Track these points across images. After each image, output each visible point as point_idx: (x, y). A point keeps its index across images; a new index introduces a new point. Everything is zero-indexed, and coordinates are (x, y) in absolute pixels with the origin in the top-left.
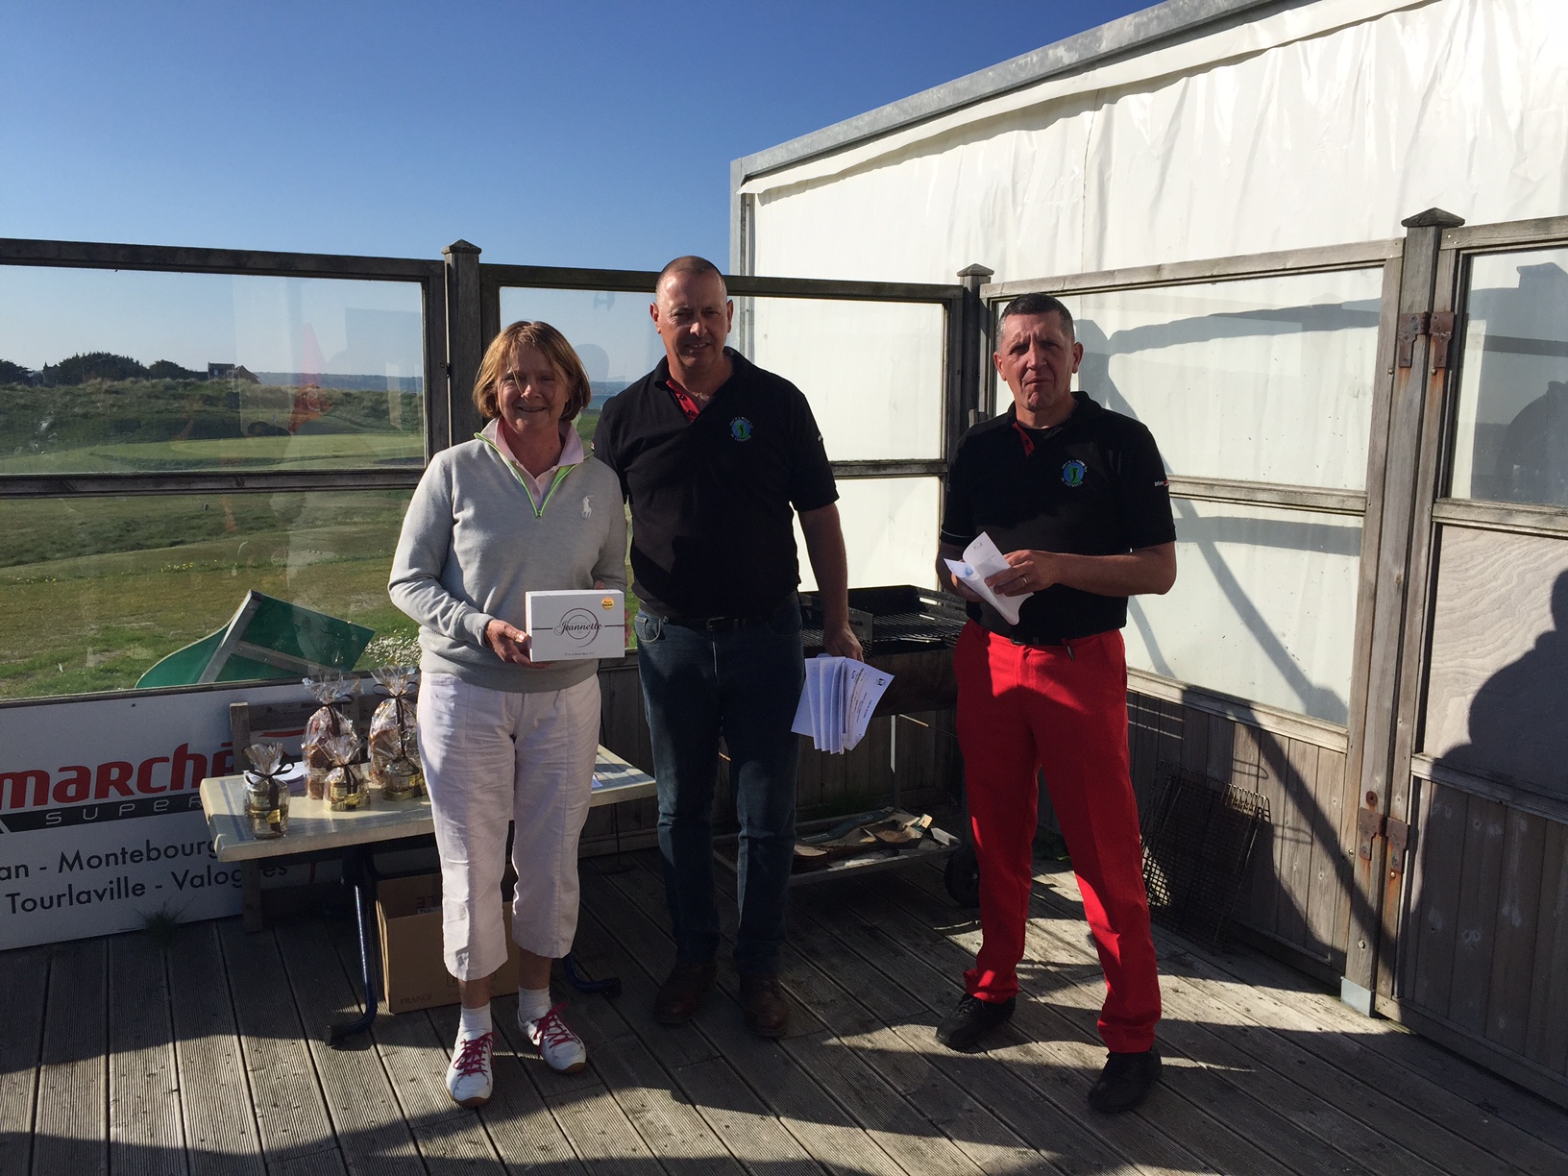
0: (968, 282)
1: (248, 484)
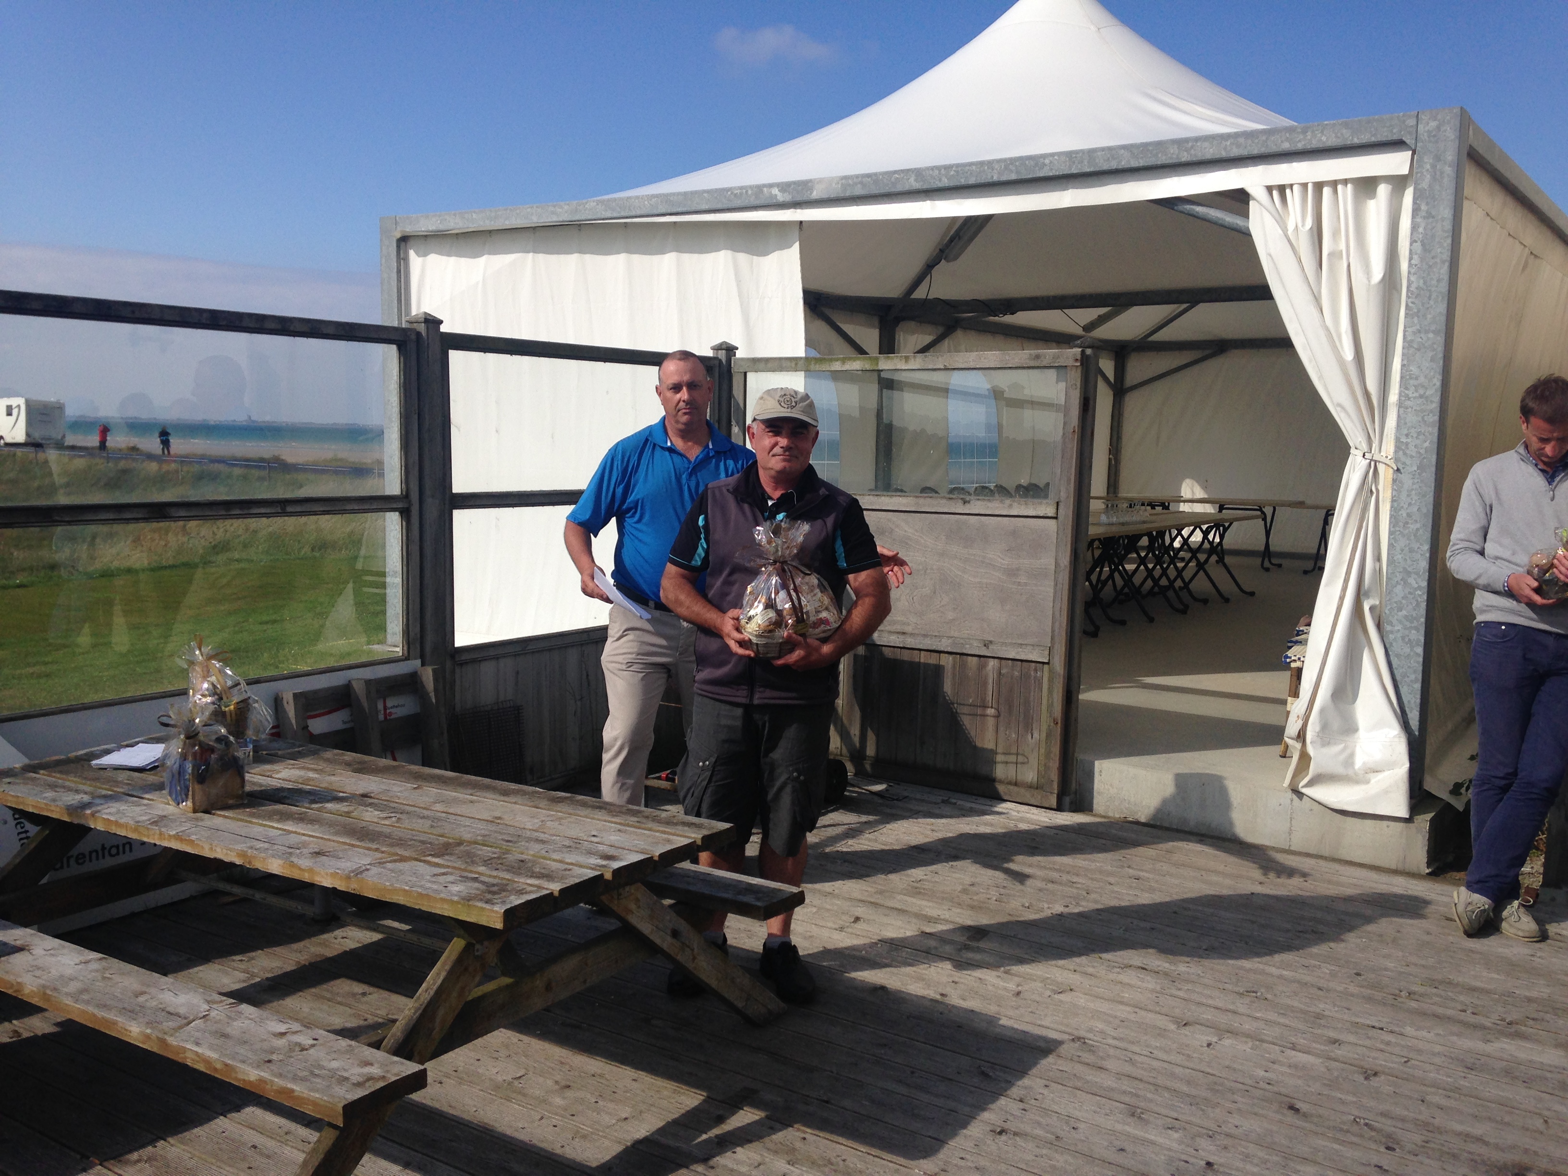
0: (722, 355)
1: (289, 509)
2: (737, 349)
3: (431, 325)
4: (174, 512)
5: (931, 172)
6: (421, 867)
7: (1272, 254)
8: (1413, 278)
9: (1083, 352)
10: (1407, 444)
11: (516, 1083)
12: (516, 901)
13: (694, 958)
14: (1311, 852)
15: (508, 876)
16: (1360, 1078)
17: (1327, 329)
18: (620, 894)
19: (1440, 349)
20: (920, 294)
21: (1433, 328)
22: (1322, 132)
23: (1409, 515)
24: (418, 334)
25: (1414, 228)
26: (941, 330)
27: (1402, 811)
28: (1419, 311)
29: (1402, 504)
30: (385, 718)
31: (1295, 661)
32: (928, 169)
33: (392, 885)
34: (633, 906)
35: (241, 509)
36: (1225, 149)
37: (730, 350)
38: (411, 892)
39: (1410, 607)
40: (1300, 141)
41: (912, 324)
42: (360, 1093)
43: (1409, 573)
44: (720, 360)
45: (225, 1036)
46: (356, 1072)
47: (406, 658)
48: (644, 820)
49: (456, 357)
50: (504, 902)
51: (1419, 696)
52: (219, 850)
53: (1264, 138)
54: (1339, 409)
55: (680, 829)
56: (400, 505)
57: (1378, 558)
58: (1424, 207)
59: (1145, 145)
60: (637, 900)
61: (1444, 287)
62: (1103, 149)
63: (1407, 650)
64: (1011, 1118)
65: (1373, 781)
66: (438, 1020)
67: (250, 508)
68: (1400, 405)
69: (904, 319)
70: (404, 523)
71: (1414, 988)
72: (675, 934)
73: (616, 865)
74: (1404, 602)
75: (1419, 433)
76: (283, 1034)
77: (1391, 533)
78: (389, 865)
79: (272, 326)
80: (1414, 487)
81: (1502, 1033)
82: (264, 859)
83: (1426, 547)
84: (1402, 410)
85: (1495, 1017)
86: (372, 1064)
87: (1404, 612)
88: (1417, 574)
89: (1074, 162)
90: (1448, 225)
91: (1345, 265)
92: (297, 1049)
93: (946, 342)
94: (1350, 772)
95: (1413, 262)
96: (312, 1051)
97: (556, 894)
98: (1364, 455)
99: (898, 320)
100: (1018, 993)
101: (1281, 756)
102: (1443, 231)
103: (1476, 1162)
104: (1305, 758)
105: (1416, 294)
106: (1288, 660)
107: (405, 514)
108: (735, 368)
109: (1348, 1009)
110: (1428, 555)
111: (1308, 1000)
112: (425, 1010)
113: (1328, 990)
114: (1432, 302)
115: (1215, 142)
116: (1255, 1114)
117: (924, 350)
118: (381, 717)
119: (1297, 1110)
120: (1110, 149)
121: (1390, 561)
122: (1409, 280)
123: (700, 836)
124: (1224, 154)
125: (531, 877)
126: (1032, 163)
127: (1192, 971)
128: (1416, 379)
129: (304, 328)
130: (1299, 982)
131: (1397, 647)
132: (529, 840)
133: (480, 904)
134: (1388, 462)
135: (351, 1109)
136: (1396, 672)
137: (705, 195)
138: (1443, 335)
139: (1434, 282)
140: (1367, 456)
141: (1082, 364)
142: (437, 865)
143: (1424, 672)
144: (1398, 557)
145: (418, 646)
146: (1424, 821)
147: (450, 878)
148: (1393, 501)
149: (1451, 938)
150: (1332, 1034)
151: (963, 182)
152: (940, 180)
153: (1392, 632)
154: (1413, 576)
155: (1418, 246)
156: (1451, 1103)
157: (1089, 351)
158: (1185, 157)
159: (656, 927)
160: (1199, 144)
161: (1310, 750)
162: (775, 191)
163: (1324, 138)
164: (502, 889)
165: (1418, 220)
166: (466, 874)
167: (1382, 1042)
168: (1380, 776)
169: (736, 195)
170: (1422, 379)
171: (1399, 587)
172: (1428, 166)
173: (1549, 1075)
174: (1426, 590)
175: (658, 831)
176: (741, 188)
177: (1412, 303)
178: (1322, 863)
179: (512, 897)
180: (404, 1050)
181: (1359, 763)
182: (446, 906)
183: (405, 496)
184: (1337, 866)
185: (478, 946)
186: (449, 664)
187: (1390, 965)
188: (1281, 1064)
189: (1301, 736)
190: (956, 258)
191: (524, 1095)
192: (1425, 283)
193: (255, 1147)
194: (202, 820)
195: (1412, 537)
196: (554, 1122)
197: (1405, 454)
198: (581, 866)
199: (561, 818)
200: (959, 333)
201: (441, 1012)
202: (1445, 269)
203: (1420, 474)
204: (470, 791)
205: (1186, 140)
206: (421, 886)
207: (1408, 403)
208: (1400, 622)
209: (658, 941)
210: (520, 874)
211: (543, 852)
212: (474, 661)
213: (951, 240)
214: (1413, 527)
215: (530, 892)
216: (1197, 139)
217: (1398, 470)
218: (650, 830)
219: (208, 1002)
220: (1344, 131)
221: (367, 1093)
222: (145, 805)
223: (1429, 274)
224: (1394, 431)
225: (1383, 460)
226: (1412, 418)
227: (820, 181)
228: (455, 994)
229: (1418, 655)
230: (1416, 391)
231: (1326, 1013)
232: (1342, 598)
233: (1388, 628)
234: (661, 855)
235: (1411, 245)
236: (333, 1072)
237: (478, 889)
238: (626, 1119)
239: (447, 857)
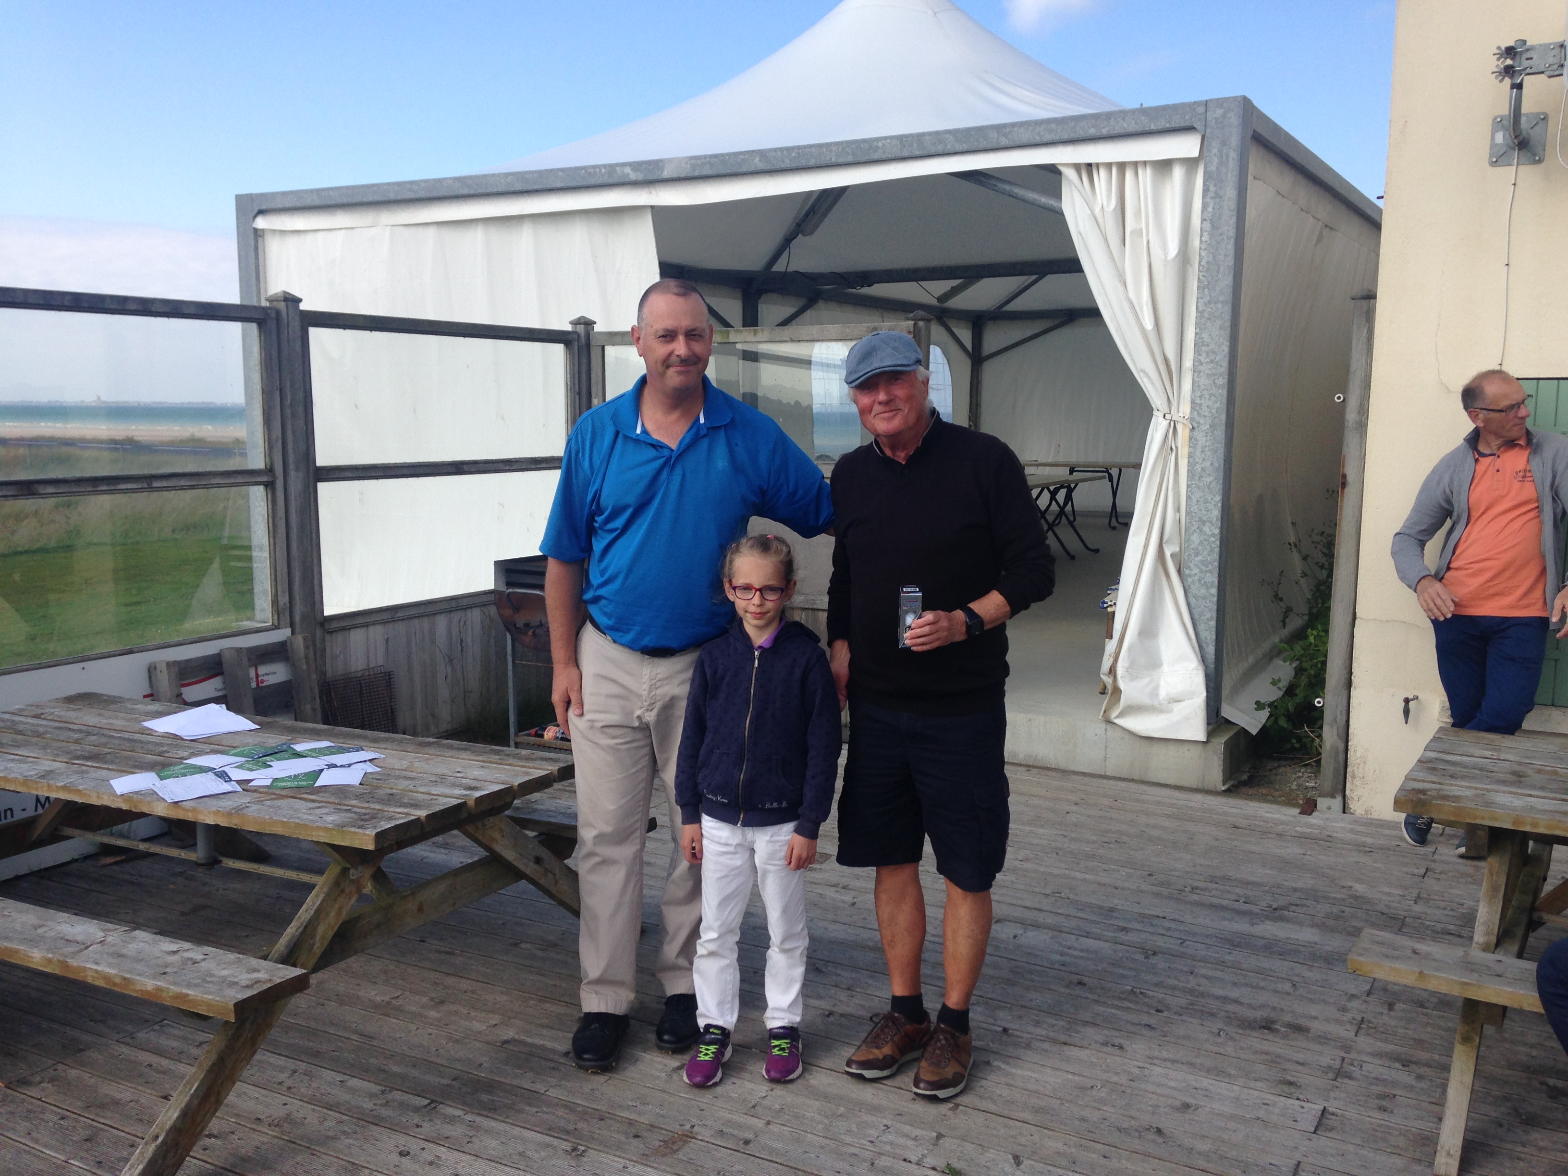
0: (581, 329)
1: (156, 484)
2: (595, 323)
3: (289, 303)
4: (42, 489)
5: (774, 154)
6: (297, 803)
7: (1082, 231)
8: (1203, 253)
9: (915, 324)
10: (1201, 405)
11: (394, 1002)
12: (386, 825)
13: (556, 882)
14: (1123, 776)
15: (378, 807)
16: (1140, 957)
17: (1131, 302)
18: (485, 825)
19: (1227, 317)
20: (779, 267)
21: (1221, 299)
22: (1124, 119)
23: (1203, 469)
24: (278, 312)
25: (1204, 207)
26: (802, 302)
27: (1201, 736)
28: (1209, 282)
29: (1197, 460)
30: (258, 685)
31: (1111, 606)
32: (771, 150)
33: (271, 818)
34: (497, 835)
35: (108, 485)
36: (1039, 134)
37: (588, 324)
38: (289, 823)
39: (1206, 552)
40: (1104, 127)
41: (774, 296)
42: (249, 993)
43: (1204, 522)
44: (579, 335)
45: (121, 956)
46: (245, 978)
47: (275, 627)
48: (505, 757)
49: (316, 334)
50: (375, 827)
51: (1214, 633)
52: (105, 797)
53: (1073, 124)
54: (1142, 374)
55: (538, 764)
56: (265, 479)
57: (1178, 510)
58: (1212, 188)
59: (967, 131)
60: (501, 830)
61: (1230, 261)
62: (930, 134)
63: (1203, 591)
64: (838, 1003)
65: (1175, 710)
66: (318, 937)
67: (116, 484)
68: (1195, 370)
69: (767, 291)
70: (269, 496)
71: (1196, 884)
72: (538, 861)
73: (478, 794)
74: (1200, 548)
75: (1211, 395)
76: (174, 953)
77: (1188, 486)
78: (268, 803)
79: (134, 307)
80: (1208, 444)
81: (1267, 918)
82: (149, 803)
83: (1218, 498)
84: (1196, 374)
85: (1263, 904)
86: (258, 971)
87: (1200, 558)
88: (1211, 522)
89: (904, 146)
90: (1233, 205)
91: (1145, 242)
92: (189, 963)
93: (808, 314)
94: (1156, 703)
95: (1204, 239)
96: (203, 964)
97: (423, 818)
98: (1164, 416)
99: (760, 293)
100: (854, 904)
101: (1101, 693)
102: (1229, 210)
103: (1230, 1018)
104: (1117, 691)
105: (1208, 269)
106: (1105, 605)
107: (270, 486)
108: (593, 342)
109: (1139, 903)
110: (1220, 505)
111: (1104, 898)
112: (306, 927)
113: (1123, 889)
114: (1220, 276)
115: (1030, 128)
116: (1049, 989)
117: (785, 323)
118: (254, 685)
119: (1084, 984)
120: (937, 133)
121: (1188, 513)
122: (1200, 256)
123: (556, 768)
124: (1038, 139)
125: (400, 806)
126: (867, 146)
127: (1007, 878)
128: (1208, 345)
129: (166, 309)
130: (1099, 884)
131: (1194, 590)
132: (398, 777)
133: (353, 830)
134: (1185, 422)
135: (240, 1006)
136: (1194, 611)
137: (560, 173)
138: (1230, 306)
139: (1222, 257)
140: (1167, 416)
141: (914, 337)
142: (313, 801)
143: (1218, 610)
144: (1195, 508)
145: (287, 614)
146: (1220, 742)
147: (325, 811)
148: (1190, 457)
149: (1236, 843)
150: (1122, 924)
151: (804, 163)
152: (783, 161)
153: (1190, 576)
154: (1208, 524)
155: (1207, 225)
156: (1218, 974)
157: (921, 324)
158: (1004, 142)
159: (520, 854)
160: (1015, 129)
161: (1122, 684)
162: (627, 170)
163: (1125, 125)
164: (374, 817)
165: (1208, 200)
166: (339, 807)
167: (1164, 928)
168: (1181, 705)
169: (590, 174)
170: (1212, 346)
171: (1196, 535)
172: (1215, 151)
173: (1302, 949)
174: (1218, 537)
175: (518, 766)
176: (594, 167)
177: (1203, 276)
178: (1133, 786)
179: (382, 823)
180: (288, 959)
181: (1163, 694)
182: (321, 834)
183: (270, 470)
184: (1144, 787)
185: (352, 871)
186: (319, 633)
187: (1179, 866)
188: (1075, 949)
189: (1112, 671)
190: (811, 233)
191: (402, 1011)
192: (1214, 257)
193: (150, 1066)
194: (88, 773)
195: (1207, 490)
196: (430, 1031)
197: (1199, 414)
198: (446, 797)
199: (428, 759)
200: (821, 304)
201: (321, 929)
202: (1231, 247)
203: (1212, 432)
204: (342, 740)
205: (1004, 126)
206: (298, 818)
207: (1202, 368)
208: (1197, 566)
209: (522, 867)
210: (390, 805)
211: (411, 787)
212: (343, 629)
213: (807, 215)
214: (1209, 479)
215: (401, 818)
216: (1013, 125)
217: (1193, 428)
218: (510, 765)
219: (103, 930)
220: (1143, 118)
221: (255, 993)
222: (31, 762)
223: (1217, 249)
224: (1189, 393)
225: (1181, 420)
226: (1204, 381)
227: (670, 160)
228: (333, 914)
229: (1212, 595)
230: (1208, 356)
231: (1119, 907)
232: (1146, 547)
233: (1187, 572)
234: (519, 785)
235: (1202, 223)
236: (224, 980)
237: (351, 818)
238: (495, 1025)
239: (321, 794)
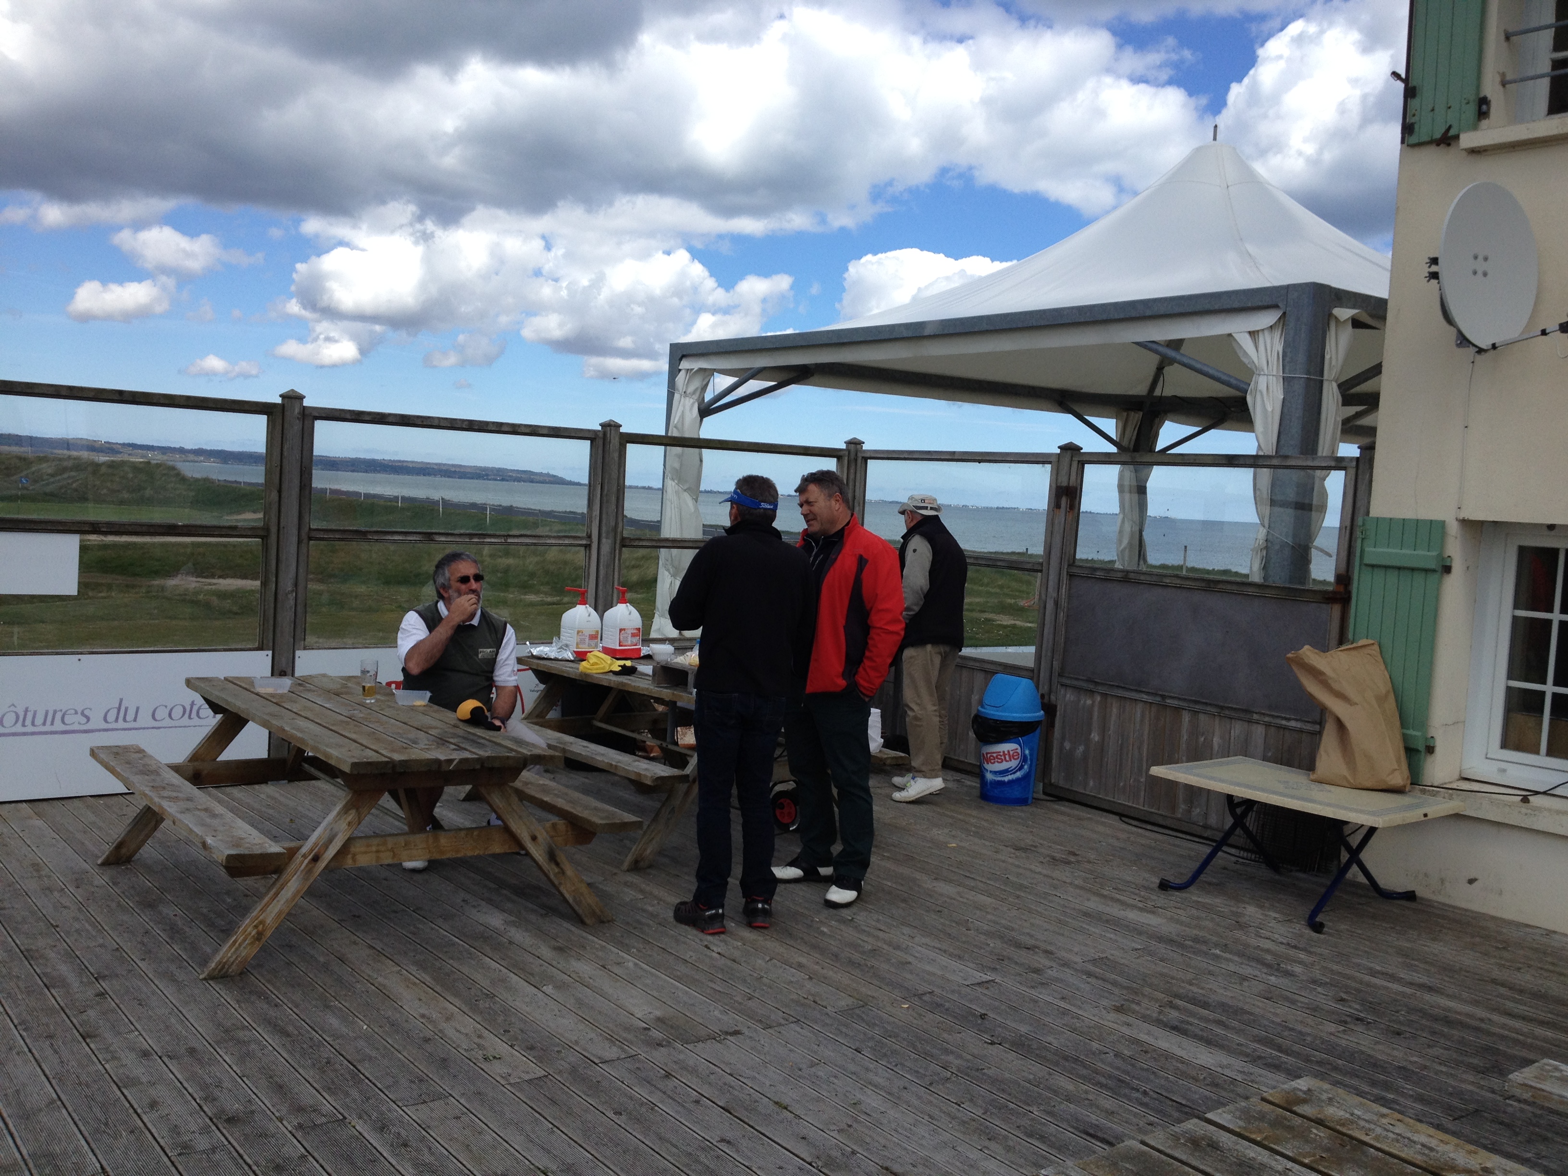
2: (865, 443)
49: (631, 448)
56: (584, 542)
99: (1154, 413)
107: (588, 547)
183: (589, 536)
